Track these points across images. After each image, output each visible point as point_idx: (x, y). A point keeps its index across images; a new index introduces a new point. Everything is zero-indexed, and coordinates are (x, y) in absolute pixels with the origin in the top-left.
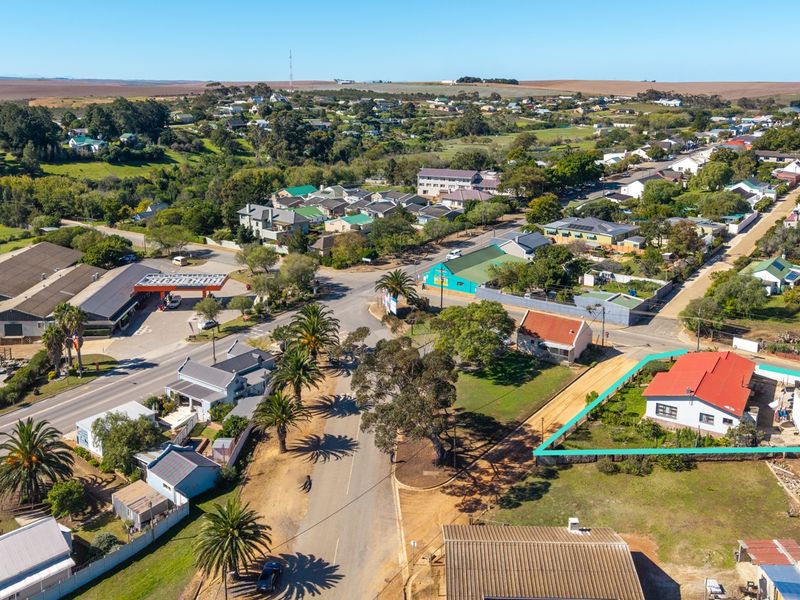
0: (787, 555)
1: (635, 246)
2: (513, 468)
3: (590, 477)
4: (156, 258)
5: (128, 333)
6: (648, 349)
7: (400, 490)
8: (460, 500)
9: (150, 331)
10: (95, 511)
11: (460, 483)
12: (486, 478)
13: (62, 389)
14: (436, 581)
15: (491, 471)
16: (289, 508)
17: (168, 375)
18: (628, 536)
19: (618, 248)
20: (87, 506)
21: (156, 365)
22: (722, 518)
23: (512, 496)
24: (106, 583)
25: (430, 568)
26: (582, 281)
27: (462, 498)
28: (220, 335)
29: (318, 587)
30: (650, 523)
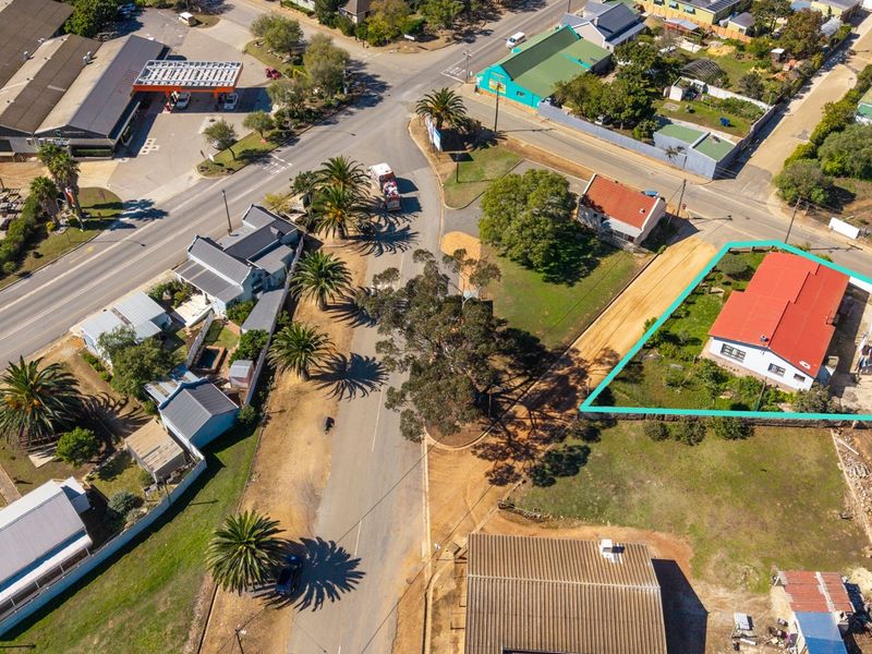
0: (827, 597)
1: (741, 30)
2: (552, 418)
3: (634, 442)
4: (159, 7)
5: (132, 153)
6: (728, 225)
7: (428, 446)
8: (490, 465)
9: (158, 147)
10: (110, 450)
11: (493, 440)
12: (522, 434)
13: (63, 249)
14: (458, 585)
15: (528, 422)
16: (312, 467)
17: (180, 232)
18: (663, 536)
19: (720, 32)
20: (101, 442)
21: (165, 214)
22: (768, 517)
23: (547, 465)
24: (125, 560)
25: (453, 566)
26: (668, 94)
27: (493, 463)
28: (235, 165)
29: (337, 589)
30: (690, 520)
